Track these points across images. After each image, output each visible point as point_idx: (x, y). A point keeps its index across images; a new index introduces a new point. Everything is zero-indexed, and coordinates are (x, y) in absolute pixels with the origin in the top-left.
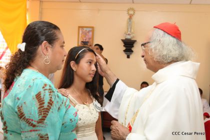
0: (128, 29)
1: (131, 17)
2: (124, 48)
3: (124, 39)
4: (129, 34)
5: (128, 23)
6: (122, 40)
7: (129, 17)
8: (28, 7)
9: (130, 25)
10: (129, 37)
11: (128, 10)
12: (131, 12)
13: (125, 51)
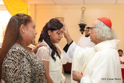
0: (82, 18)
1: (83, 12)
2: (80, 29)
3: (80, 24)
4: (82, 21)
5: (82, 15)
6: (79, 24)
7: (82, 12)
8: (28, 8)
9: (83, 16)
10: (82, 23)
11: (82, 8)
12: (83, 9)
13: (80, 30)
